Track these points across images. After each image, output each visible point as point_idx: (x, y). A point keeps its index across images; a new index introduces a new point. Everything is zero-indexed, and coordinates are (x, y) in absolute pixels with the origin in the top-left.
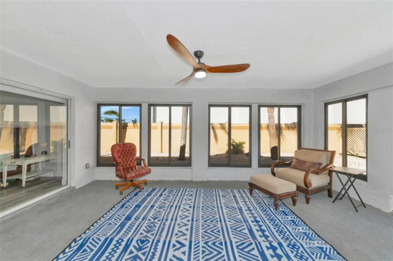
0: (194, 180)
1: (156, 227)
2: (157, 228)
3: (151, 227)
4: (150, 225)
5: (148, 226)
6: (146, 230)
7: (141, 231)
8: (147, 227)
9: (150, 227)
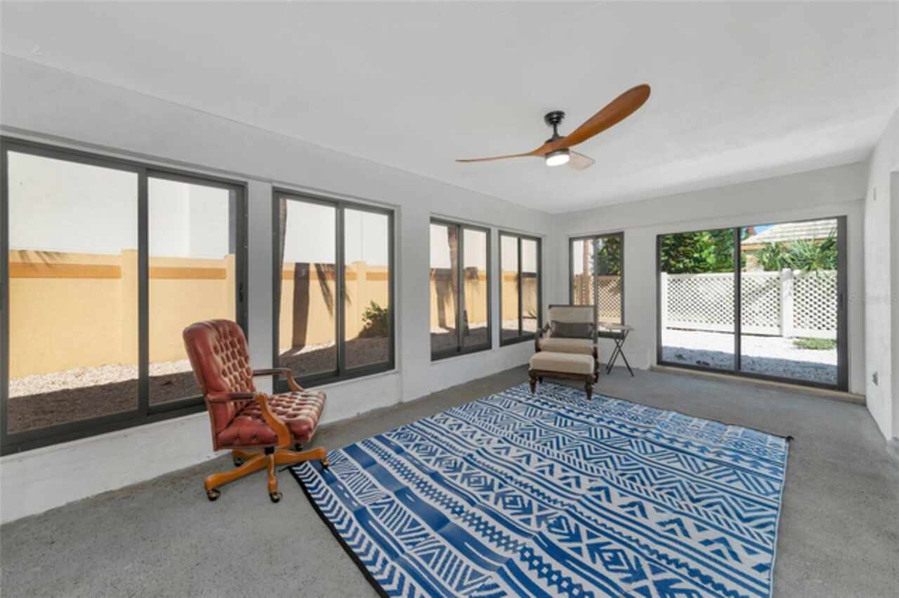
0: (406, 400)
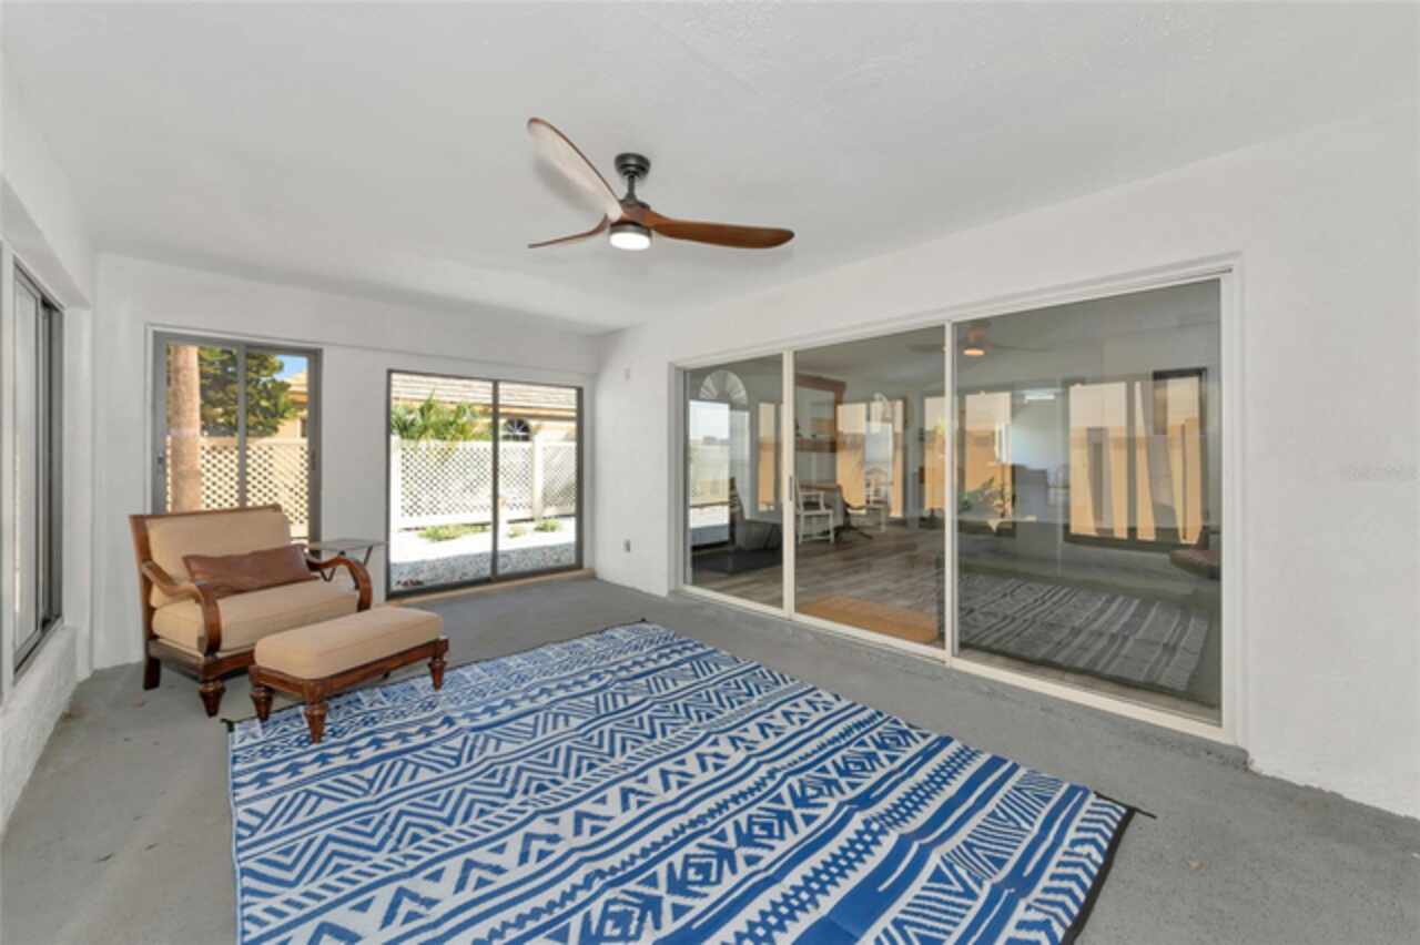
1: (750, 817)
2: (753, 810)
3: (764, 826)
4: (764, 833)
5: (771, 836)
6: (786, 825)
7: (804, 831)
8: (777, 833)
9: (767, 827)
